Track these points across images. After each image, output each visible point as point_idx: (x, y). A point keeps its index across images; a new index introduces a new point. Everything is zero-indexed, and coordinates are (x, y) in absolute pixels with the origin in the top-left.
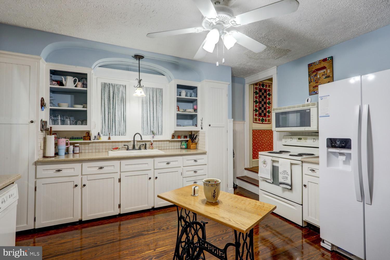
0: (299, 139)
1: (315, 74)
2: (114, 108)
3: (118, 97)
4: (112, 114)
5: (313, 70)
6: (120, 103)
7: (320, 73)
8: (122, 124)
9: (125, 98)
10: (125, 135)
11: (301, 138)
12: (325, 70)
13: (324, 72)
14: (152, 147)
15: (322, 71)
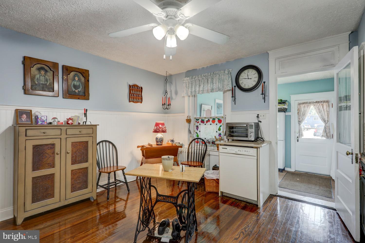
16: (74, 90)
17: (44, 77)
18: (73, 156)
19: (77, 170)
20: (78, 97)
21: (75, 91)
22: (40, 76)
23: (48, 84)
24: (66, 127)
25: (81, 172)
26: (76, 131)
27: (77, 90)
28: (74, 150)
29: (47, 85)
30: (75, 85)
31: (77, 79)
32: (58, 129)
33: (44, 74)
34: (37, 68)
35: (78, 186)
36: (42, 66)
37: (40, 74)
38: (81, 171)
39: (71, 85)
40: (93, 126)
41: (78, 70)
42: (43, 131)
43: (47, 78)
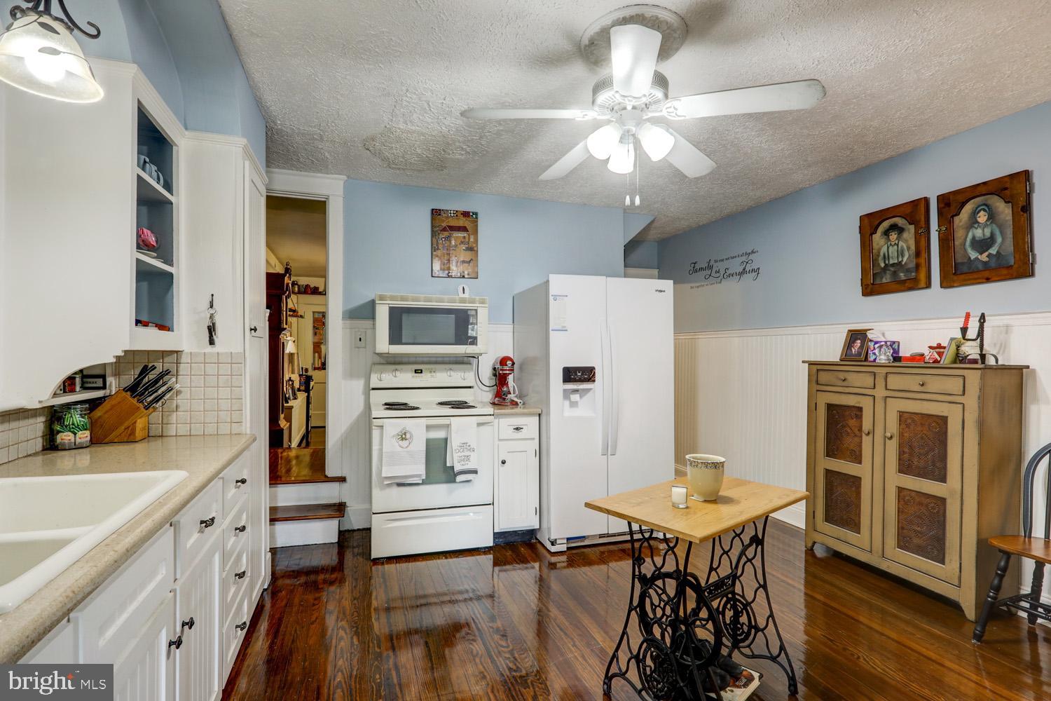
0: (416, 371)
1: (446, 234)
5: (444, 225)
7: (457, 237)
11: (421, 370)
12: (465, 235)
13: (464, 237)
15: (460, 235)
16: (973, 255)
17: (896, 247)
18: (904, 452)
19: (913, 494)
20: (987, 274)
21: (979, 257)
22: (888, 247)
23: (905, 259)
24: (884, 370)
25: (927, 506)
26: (911, 382)
27: (987, 253)
28: (905, 435)
29: (903, 263)
30: (977, 239)
31: (982, 217)
32: (868, 374)
33: (897, 239)
34: (884, 230)
35: (916, 541)
36: (892, 223)
37: (889, 243)
38: (926, 501)
39: (965, 245)
40: (966, 371)
41: (983, 190)
42: (842, 376)
43: (902, 247)
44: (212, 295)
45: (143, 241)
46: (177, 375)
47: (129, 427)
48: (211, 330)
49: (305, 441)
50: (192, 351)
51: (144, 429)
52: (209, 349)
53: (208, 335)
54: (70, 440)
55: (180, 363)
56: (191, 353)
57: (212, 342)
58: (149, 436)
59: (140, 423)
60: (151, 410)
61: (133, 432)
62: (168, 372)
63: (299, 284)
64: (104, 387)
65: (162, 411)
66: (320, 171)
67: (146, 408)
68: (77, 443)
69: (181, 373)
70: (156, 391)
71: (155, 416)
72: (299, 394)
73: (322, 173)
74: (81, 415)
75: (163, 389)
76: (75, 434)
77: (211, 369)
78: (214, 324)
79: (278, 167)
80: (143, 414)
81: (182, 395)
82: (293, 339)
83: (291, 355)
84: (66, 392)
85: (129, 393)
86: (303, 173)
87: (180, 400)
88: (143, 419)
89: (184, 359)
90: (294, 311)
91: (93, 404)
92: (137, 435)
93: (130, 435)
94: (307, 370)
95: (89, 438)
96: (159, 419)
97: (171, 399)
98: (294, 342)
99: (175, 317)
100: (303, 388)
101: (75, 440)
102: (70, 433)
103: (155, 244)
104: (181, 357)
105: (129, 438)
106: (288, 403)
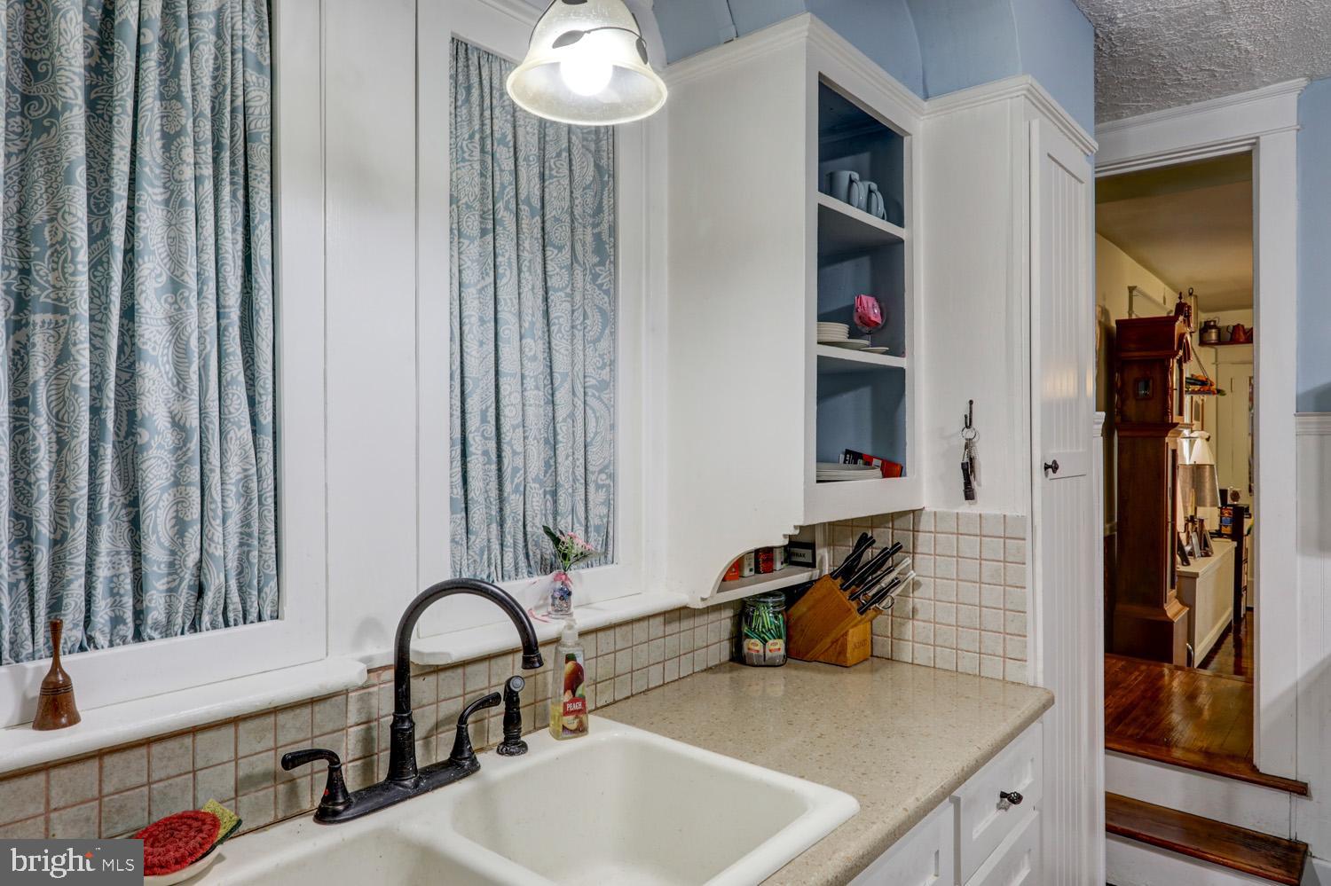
2: (118, 238)
3: (170, 95)
4: (83, 330)
6: (198, 180)
8: (234, 472)
9: (260, 125)
10: (267, 612)
14: (577, 713)
44: (971, 402)
45: (860, 317)
46: (914, 553)
47: (837, 640)
48: (968, 469)
49: (1230, 638)
50: (937, 510)
51: (862, 643)
52: (966, 508)
53: (962, 481)
54: (758, 651)
55: (918, 531)
56: (935, 513)
57: (969, 494)
58: (872, 656)
59: (855, 635)
60: (870, 613)
61: (843, 651)
62: (897, 548)
63: (1220, 324)
64: (812, 565)
65: (892, 615)
66: (1235, 88)
67: (862, 610)
68: (767, 658)
69: (919, 549)
70: (878, 582)
71: (882, 623)
72: (1215, 544)
73: (1240, 91)
74: (774, 613)
75: (888, 579)
76: (765, 642)
77: (969, 546)
78: (971, 459)
79: (1138, 111)
80: (856, 621)
81: (921, 589)
82: (1206, 435)
83: (1197, 469)
84: (760, 573)
85: (839, 581)
86: (1194, 105)
87: (919, 599)
88: (861, 627)
89: (926, 523)
90: (1204, 383)
91: (792, 595)
92: (848, 655)
93: (840, 653)
94: (1236, 496)
95: (782, 652)
96: (886, 627)
97: (904, 595)
98: (1208, 439)
99: (907, 447)
100: (1227, 530)
101: (764, 652)
102: (758, 642)
103: (879, 320)
104: (919, 521)
105: (837, 660)
106: (1188, 564)
